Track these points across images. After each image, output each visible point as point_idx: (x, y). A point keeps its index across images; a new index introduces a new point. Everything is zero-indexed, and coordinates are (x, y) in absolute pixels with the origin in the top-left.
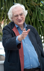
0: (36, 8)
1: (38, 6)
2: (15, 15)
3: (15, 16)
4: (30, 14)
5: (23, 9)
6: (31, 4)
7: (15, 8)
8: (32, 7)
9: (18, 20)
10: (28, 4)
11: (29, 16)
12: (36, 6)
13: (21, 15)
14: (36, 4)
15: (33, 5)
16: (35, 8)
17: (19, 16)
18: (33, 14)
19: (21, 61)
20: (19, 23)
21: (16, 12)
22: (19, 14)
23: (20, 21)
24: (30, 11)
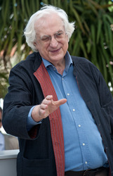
0: (99, 16)
1: (104, 11)
2: (42, 35)
3: (43, 40)
4: (83, 31)
5: (63, 20)
6: (86, 6)
7: (43, 18)
8: (89, 12)
9: (49, 48)
10: (77, 4)
11: (79, 36)
12: (98, 10)
13: (58, 35)
14: (98, 6)
15: (90, 9)
16: (95, 16)
17: (53, 38)
18: (90, 31)
19: (55, 154)
20: (53, 55)
21: (44, 28)
22: (52, 34)
23: (55, 51)
24: (83, 24)
